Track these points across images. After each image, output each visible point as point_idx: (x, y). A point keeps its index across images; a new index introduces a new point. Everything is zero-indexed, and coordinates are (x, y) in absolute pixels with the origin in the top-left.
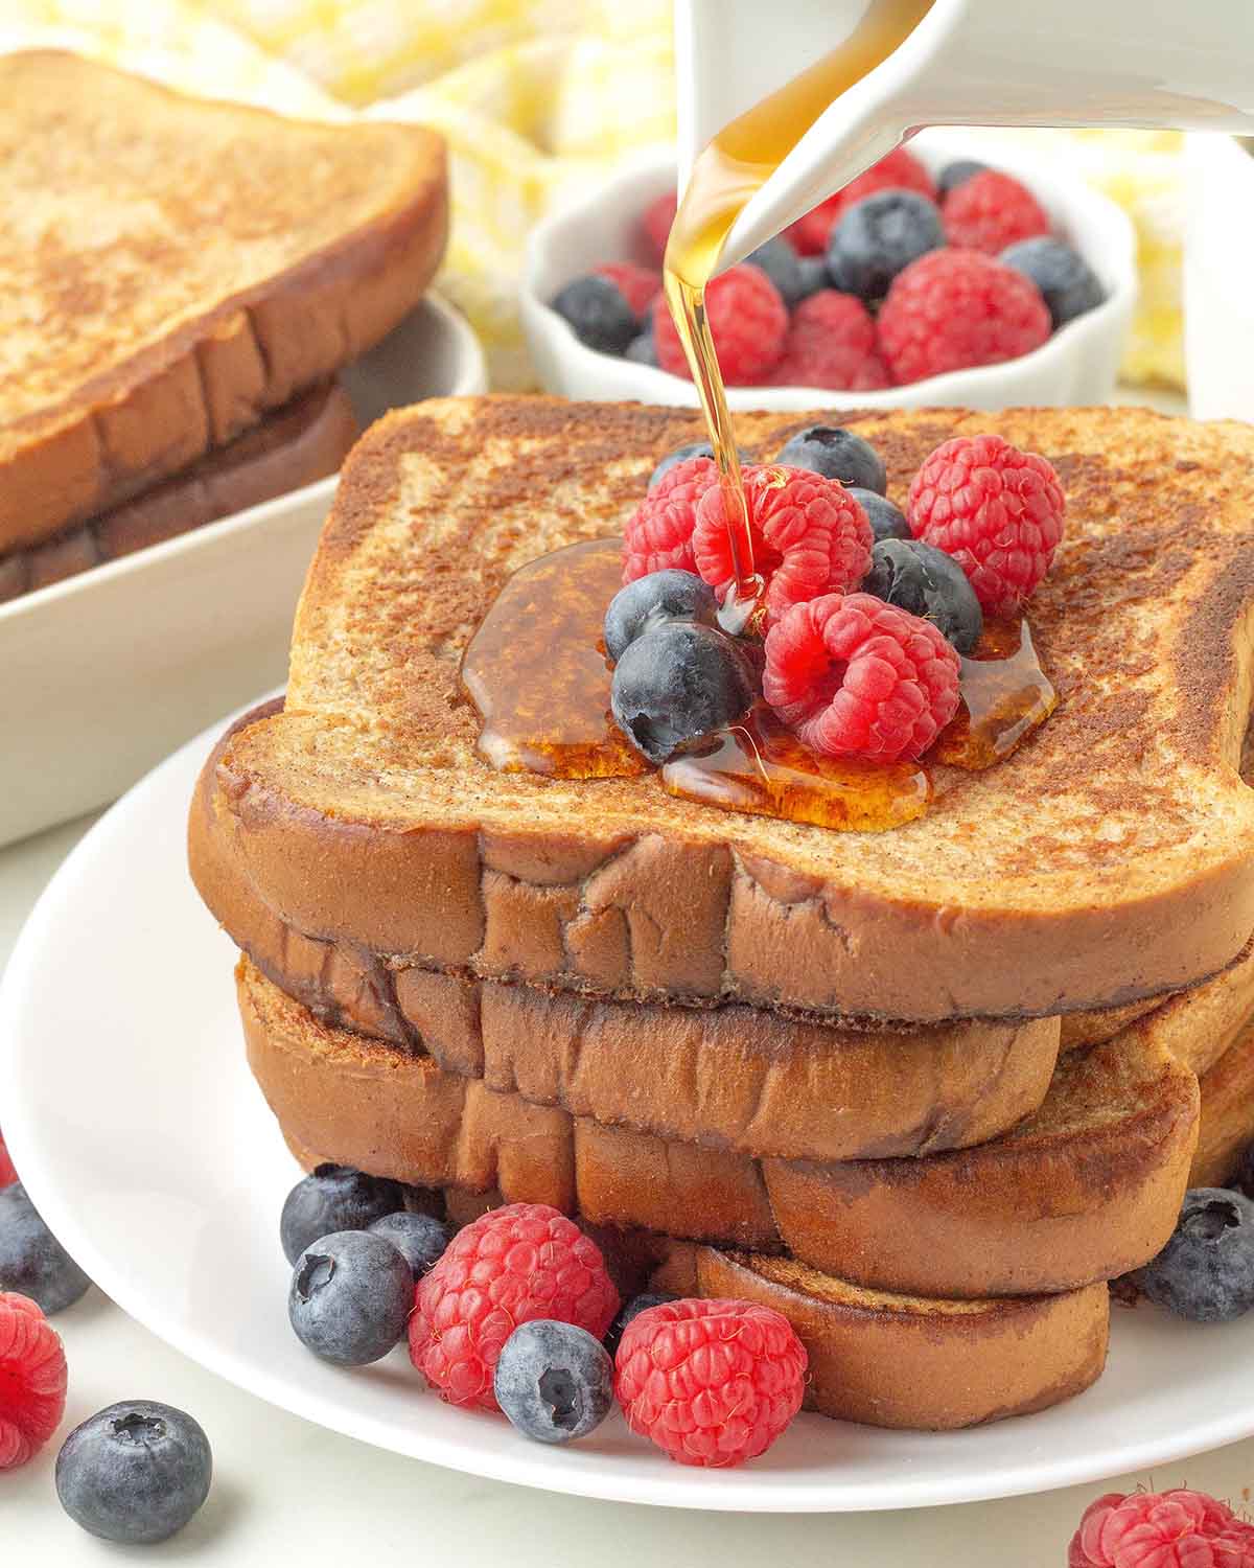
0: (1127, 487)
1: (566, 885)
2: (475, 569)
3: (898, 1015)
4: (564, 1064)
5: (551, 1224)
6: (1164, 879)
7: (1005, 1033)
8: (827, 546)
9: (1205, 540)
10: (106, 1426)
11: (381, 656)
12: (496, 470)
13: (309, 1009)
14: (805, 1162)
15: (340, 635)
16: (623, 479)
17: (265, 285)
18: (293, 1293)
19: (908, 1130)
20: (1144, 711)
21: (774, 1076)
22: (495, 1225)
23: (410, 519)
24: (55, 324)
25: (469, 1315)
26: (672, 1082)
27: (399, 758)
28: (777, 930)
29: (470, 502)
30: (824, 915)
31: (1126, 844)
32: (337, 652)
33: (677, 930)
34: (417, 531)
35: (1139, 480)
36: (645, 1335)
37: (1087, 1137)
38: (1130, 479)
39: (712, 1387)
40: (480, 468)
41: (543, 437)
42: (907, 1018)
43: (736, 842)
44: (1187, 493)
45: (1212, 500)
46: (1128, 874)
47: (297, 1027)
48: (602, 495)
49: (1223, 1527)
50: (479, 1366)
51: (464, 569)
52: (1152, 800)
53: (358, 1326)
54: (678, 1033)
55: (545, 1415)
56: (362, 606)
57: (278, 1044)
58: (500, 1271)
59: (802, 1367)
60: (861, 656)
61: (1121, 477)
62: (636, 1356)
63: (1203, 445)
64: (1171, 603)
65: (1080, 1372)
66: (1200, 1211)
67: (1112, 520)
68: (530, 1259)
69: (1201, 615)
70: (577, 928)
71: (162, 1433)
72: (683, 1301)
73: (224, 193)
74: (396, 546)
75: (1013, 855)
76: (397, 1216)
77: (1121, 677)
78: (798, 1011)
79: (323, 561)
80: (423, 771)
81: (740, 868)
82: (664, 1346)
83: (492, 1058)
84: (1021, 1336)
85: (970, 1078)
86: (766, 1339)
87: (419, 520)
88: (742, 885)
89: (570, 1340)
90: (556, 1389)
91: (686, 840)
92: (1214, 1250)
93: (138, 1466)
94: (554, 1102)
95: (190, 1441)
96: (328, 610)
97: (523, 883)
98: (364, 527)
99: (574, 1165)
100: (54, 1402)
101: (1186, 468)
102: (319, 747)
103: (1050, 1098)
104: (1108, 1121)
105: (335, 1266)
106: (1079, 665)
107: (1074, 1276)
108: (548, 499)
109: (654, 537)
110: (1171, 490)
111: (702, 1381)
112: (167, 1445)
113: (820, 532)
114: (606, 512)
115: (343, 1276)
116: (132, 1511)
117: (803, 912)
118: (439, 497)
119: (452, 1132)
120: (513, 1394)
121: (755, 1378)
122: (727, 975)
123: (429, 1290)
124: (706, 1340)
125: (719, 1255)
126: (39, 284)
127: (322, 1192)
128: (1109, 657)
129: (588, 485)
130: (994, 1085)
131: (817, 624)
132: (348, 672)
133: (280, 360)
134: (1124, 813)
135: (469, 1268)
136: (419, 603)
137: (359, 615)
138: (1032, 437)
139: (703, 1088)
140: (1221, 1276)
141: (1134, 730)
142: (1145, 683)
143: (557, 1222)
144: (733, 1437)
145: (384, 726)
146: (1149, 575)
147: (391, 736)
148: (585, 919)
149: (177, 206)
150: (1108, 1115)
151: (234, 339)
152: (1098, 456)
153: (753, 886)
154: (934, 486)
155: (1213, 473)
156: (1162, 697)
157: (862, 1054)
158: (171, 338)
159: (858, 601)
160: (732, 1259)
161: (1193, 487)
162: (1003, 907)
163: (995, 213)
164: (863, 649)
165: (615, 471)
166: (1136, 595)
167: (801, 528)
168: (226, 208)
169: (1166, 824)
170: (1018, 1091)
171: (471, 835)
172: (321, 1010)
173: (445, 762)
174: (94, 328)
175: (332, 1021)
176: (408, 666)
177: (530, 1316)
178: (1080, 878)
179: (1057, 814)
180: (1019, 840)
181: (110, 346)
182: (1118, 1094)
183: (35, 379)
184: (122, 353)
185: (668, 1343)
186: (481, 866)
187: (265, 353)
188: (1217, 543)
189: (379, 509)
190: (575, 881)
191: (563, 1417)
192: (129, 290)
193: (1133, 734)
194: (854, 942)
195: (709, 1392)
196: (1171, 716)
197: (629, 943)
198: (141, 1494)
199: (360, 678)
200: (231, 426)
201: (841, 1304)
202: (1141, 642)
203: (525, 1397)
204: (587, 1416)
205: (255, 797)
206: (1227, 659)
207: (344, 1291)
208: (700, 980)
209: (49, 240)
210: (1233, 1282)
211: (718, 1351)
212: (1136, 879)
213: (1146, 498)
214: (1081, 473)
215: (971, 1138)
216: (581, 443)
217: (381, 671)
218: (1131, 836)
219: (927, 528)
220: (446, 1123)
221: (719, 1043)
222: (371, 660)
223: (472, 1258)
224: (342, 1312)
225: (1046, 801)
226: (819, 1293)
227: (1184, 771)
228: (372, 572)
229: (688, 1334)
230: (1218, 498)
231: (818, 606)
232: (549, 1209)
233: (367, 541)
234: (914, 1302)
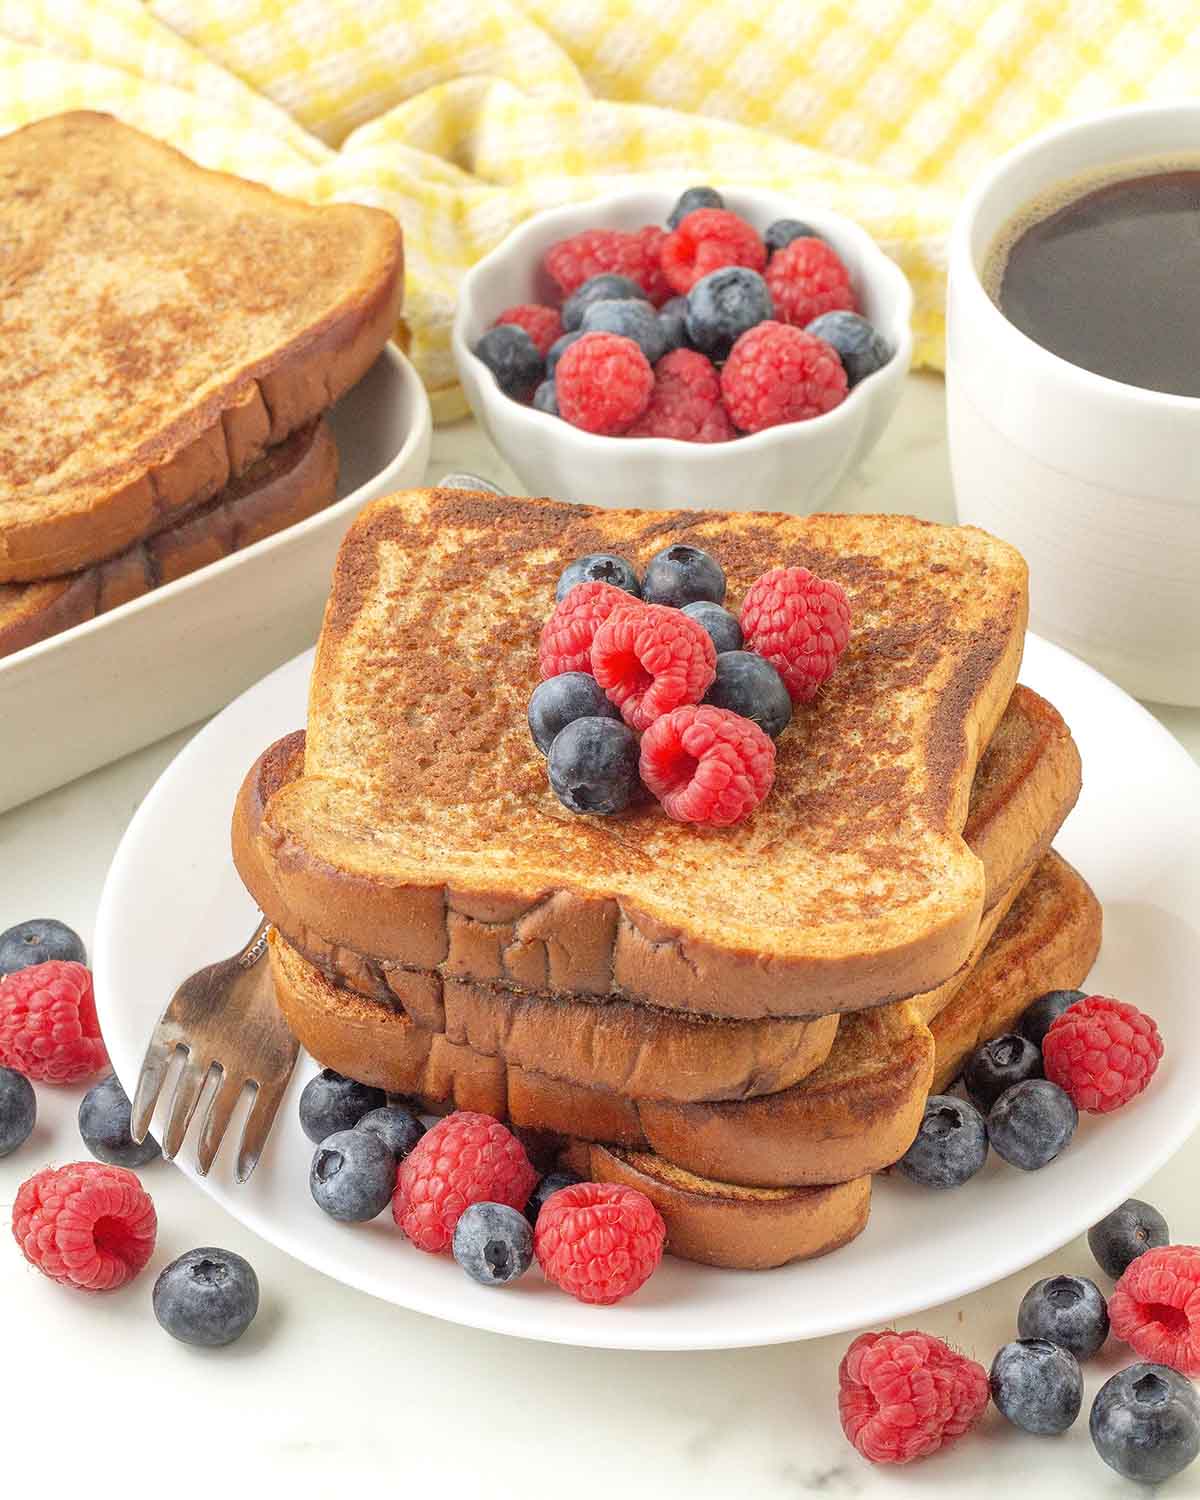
0: (896, 585)
1: (506, 923)
2: (434, 645)
3: (729, 1013)
4: (502, 1031)
5: (491, 1130)
6: (910, 931)
7: (800, 1025)
8: (684, 671)
9: (948, 636)
10: (185, 1271)
11: (370, 724)
12: (448, 556)
13: (323, 974)
14: (665, 1102)
15: (341, 708)
16: (537, 567)
17: (269, 360)
18: (313, 1173)
19: (736, 1083)
20: (902, 784)
21: (645, 1049)
22: (452, 1129)
23: (387, 602)
24: (116, 384)
25: (435, 1196)
26: (575, 1051)
27: (385, 814)
28: (648, 959)
29: (429, 585)
30: (681, 953)
31: (886, 898)
32: (340, 721)
33: (580, 956)
34: (392, 611)
35: (904, 580)
36: (557, 1216)
37: (857, 1083)
38: (899, 578)
39: (602, 1256)
40: (435, 554)
41: (480, 529)
42: (736, 1016)
43: (620, 896)
44: (937, 592)
45: (955, 600)
46: (886, 926)
47: (315, 987)
48: (523, 581)
49: (941, 1359)
50: (442, 1229)
51: (426, 645)
52: (905, 860)
53: (358, 1201)
54: (582, 1018)
55: (488, 1270)
56: (356, 681)
57: (300, 998)
58: (456, 1164)
59: (661, 1237)
60: (707, 758)
61: (892, 576)
62: (550, 1231)
63: (952, 550)
64: (923, 692)
65: (850, 1231)
66: (933, 1115)
67: (885, 613)
68: (476, 1156)
69: (944, 703)
70: (511, 953)
71: (226, 1275)
72: (581, 1185)
73: (236, 266)
74: (378, 626)
75: (809, 906)
76: (382, 1111)
77: (887, 755)
78: (662, 1009)
79: (327, 643)
80: (404, 827)
81: (624, 916)
82: (569, 1226)
83: (450, 1024)
84: (810, 1214)
85: (778, 1051)
86: (637, 1220)
87: (393, 602)
88: (625, 926)
89: (505, 1219)
90: (496, 1254)
91: (588, 897)
92: (943, 1145)
93: (211, 1300)
94: (495, 1054)
95: (245, 1279)
96: (333, 686)
97: (475, 921)
98: (355, 611)
99: (506, 1090)
100: (148, 1243)
101: (939, 569)
102: (331, 805)
103: (833, 1052)
104: (872, 1070)
105: (343, 1160)
106: (858, 741)
107: (847, 1173)
108: (484, 582)
109: (563, 644)
110: (927, 588)
111: (595, 1252)
112: (229, 1283)
113: (679, 663)
114: (526, 594)
115: (349, 1167)
116: (206, 1330)
117: (666, 949)
118: (406, 581)
119: (422, 1064)
120: (466, 1255)
121: (631, 1248)
122: (614, 983)
123: (407, 1175)
124: (598, 1224)
125: (606, 1152)
126: (102, 347)
127: (330, 1090)
128: (880, 736)
129: (513, 571)
130: (794, 1053)
131: (677, 732)
132: (349, 739)
133: (280, 413)
134: (886, 871)
135: (435, 1161)
136: (395, 677)
137: (354, 689)
138: (829, 540)
139: (597, 1055)
140: (948, 1162)
141: (894, 801)
142: (903, 761)
143: (495, 1128)
144: (614, 1286)
145: (375, 788)
146: (908, 664)
147: (381, 796)
148: (518, 946)
149: (200, 276)
150: (872, 1066)
151: (249, 406)
152: (876, 558)
153: (632, 928)
154: (760, 605)
155: (956, 575)
156: (915, 773)
157: (705, 1037)
158: (203, 405)
159: (707, 717)
160: (615, 1155)
161: (942, 587)
162: (801, 954)
163: (809, 275)
164: (709, 753)
165: (533, 559)
166: (899, 683)
167: (667, 661)
168: (237, 280)
169: (914, 881)
170: (810, 1055)
171: (440, 889)
172: (332, 976)
173: (418, 818)
174: (144, 391)
175: (338, 983)
176: (390, 732)
177: (476, 1199)
178: (853, 927)
179: (840, 870)
180: (814, 892)
181: (158, 409)
182: (879, 1049)
183: (103, 438)
184: (169, 417)
185: (572, 1223)
186: (446, 908)
187: (270, 410)
188: (958, 641)
189: (365, 593)
190: (511, 921)
191: (500, 1270)
192: (169, 357)
193: (894, 804)
194: (701, 972)
195: (599, 1259)
196: (921, 791)
197: (547, 962)
198: (213, 1318)
199: (357, 744)
200: (245, 463)
201: (689, 1191)
202: (902, 724)
203: (474, 1258)
204: (516, 1270)
205: (289, 850)
206: (961, 745)
207: (348, 1177)
208: (595, 985)
209: (105, 304)
210: (955, 1166)
211: (604, 1231)
212: (893, 929)
213: (909, 595)
214: (864, 572)
215: (778, 1087)
216: (507, 534)
217: (371, 736)
218: (890, 890)
219: (754, 634)
220: (418, 1058)
221: (608, 1026)
222: (364, 728)
223: (437, 1155)
224: (348, 1192)
225: (833, 858)
226: (673, 1182)
227: (928, 837)
228: (361, 650)
229: (585, 1219)
230: (960, 598)
231: (678, 717)
232: (490, 1118)
233: (357, 623)
234: (738, 1190)
